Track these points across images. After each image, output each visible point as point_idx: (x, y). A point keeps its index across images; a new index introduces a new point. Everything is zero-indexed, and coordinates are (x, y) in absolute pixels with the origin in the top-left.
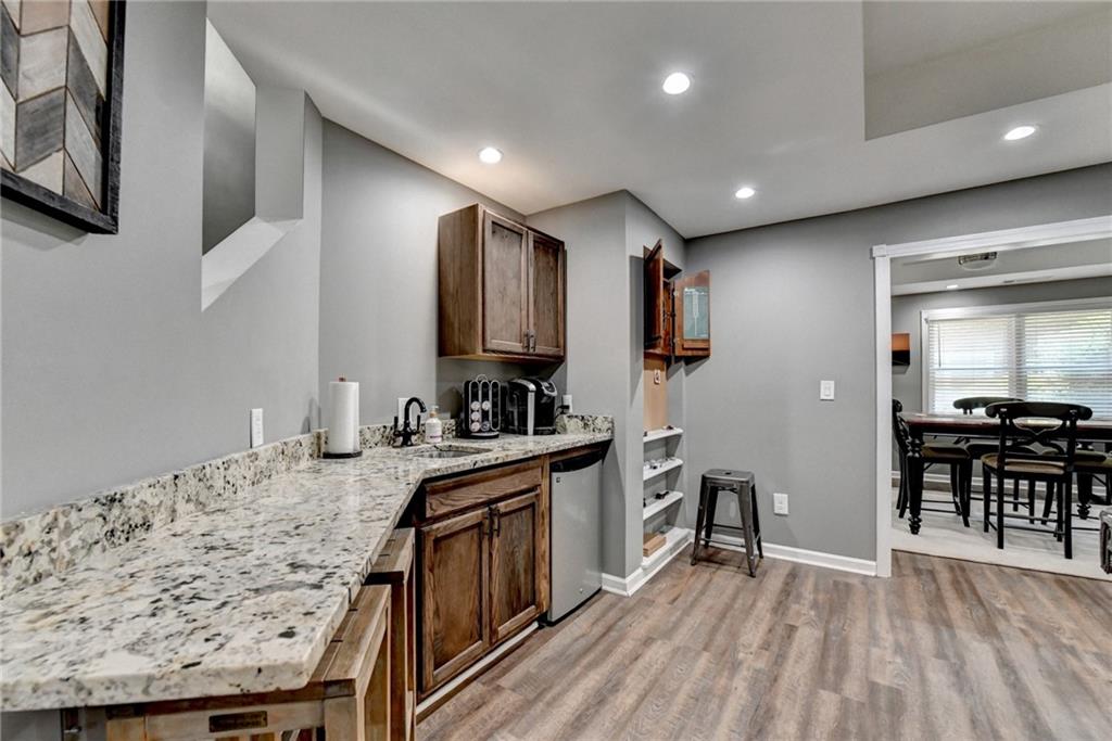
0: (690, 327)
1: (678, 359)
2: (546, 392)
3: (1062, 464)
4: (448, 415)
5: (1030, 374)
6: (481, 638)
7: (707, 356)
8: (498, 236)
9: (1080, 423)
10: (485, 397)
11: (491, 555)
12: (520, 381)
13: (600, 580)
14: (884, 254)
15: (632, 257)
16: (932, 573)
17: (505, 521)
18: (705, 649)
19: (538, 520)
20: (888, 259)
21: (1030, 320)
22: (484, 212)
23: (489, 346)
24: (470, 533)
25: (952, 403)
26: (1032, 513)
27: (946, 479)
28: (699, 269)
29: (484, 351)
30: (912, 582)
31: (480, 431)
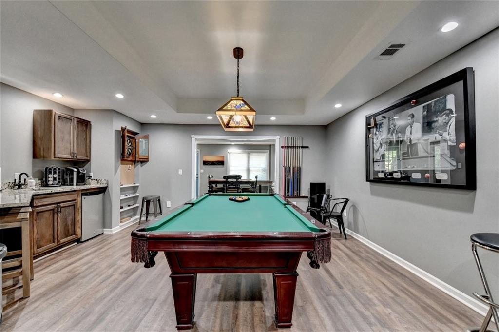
0: (142, 151)
1: (138, 162)
2: (81, 171)
4: (38, 179)
6: (54, 242)
7: (148, 161)
8: (60, 121)
10: (55, 173)
11: (57, 219)
12: (70, 168)
13: (103, 230)
14: (194, 137)
15: (115, 130)
17: (63, 209)
19: (76, 210)
20: (196, 138)
22: (55, 113)
23: (56, 156)
24: (50, 212)
28: (145, 134)
29: (55, 158)
31: (52, 184)
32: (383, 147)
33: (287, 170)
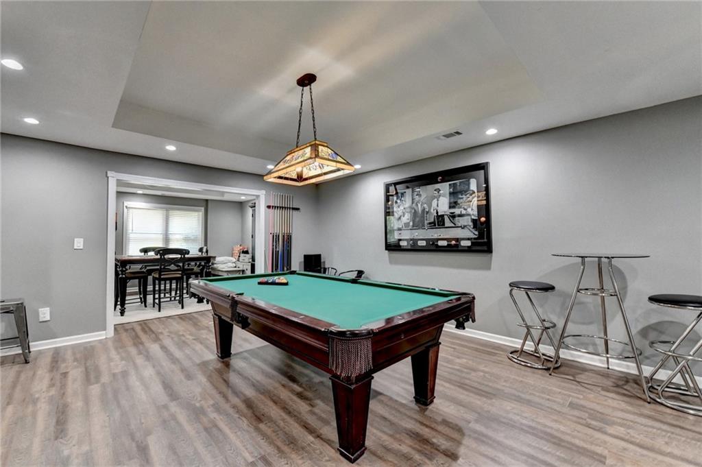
3: (180, 272)
5: (171, 237)
9: (186, 256)
14: (113, 177)
16: (133, 329)
18: (8, 404)
20: (115, 179)
21: (171, 212)
25: (139, 250)
26: (171, 295)
27: (136, 289)
30: (124, 335)
32: (406, 216)
33: (275, 238)
